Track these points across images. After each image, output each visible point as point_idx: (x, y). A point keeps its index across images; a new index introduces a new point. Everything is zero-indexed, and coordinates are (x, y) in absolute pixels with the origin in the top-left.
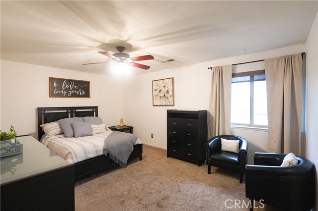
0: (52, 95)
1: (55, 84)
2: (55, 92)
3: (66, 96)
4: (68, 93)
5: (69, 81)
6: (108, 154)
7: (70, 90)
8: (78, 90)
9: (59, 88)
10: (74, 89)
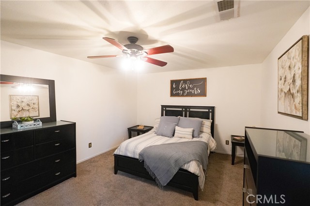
0: (172, 95)
1: (174, 85)
2: (174, 93)
3: (183, 95)
4: (184, 92)
5: (185, 81)
6: (143, 161)
7: (186, 90)
8: (193, 89)
9: (177, 89)
10: (189, 88)
